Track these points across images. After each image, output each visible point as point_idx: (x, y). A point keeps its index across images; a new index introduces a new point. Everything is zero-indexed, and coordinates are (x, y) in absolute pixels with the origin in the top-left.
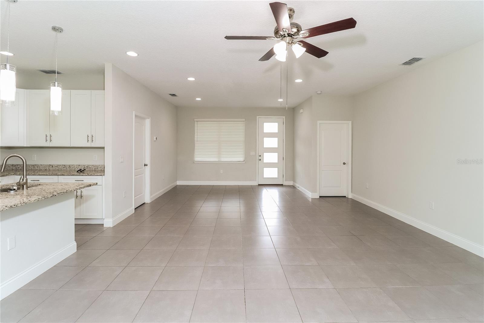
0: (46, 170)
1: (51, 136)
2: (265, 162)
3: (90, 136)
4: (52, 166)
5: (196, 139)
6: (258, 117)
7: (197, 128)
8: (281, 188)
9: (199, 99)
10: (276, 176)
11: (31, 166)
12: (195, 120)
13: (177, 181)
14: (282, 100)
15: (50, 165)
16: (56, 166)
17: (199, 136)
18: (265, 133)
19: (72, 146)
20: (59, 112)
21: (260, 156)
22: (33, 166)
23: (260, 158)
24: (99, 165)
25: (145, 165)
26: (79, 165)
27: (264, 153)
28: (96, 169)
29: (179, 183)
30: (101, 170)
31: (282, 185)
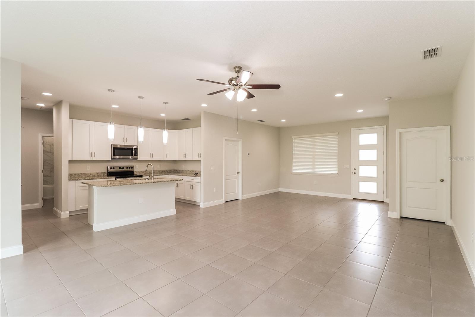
1: (186, 154)
2: (360, 175)
3: (200, 154)
6: (352, 129)
7: (295, 144)
8: (381, 205)
9: (284, 121)
10: (375, 191)
12: (293, 137)
13: (279, 188)
14: (362, 111)
17: (296, 151)
18: (361, 145)
19: (193, 160)
20: (167, 143)
21: (355, 169)
23: (354, 171)
25: (238, 173)
27: (360, 167)
29: (281, 190)
31: (383, 202)
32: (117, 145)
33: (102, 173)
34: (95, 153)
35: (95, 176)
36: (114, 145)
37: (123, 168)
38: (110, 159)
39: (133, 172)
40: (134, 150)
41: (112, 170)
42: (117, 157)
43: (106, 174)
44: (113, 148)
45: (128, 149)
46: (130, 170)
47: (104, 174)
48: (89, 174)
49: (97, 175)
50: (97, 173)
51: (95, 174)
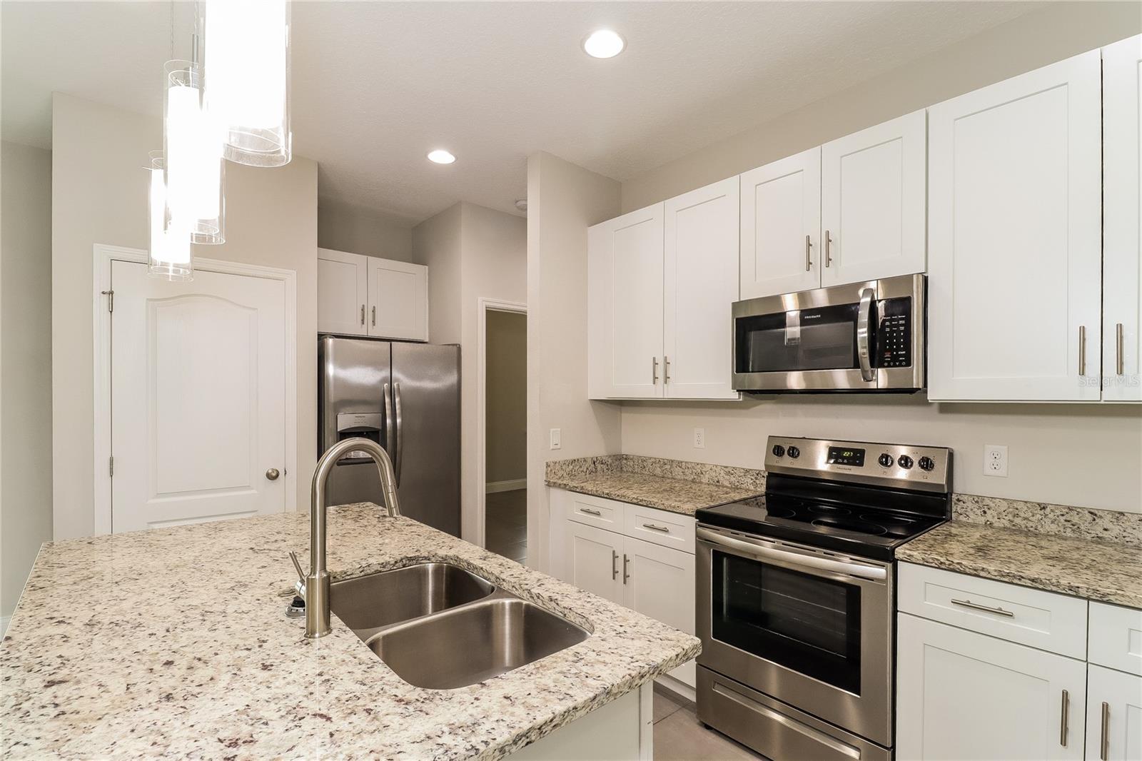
33: (748, 471)
35: (718, 484)
43: (765, 484)
47: (756, 478)
48: (698, 470)
49: (727, 477)
50: (726, 470)
51: (718, 470)
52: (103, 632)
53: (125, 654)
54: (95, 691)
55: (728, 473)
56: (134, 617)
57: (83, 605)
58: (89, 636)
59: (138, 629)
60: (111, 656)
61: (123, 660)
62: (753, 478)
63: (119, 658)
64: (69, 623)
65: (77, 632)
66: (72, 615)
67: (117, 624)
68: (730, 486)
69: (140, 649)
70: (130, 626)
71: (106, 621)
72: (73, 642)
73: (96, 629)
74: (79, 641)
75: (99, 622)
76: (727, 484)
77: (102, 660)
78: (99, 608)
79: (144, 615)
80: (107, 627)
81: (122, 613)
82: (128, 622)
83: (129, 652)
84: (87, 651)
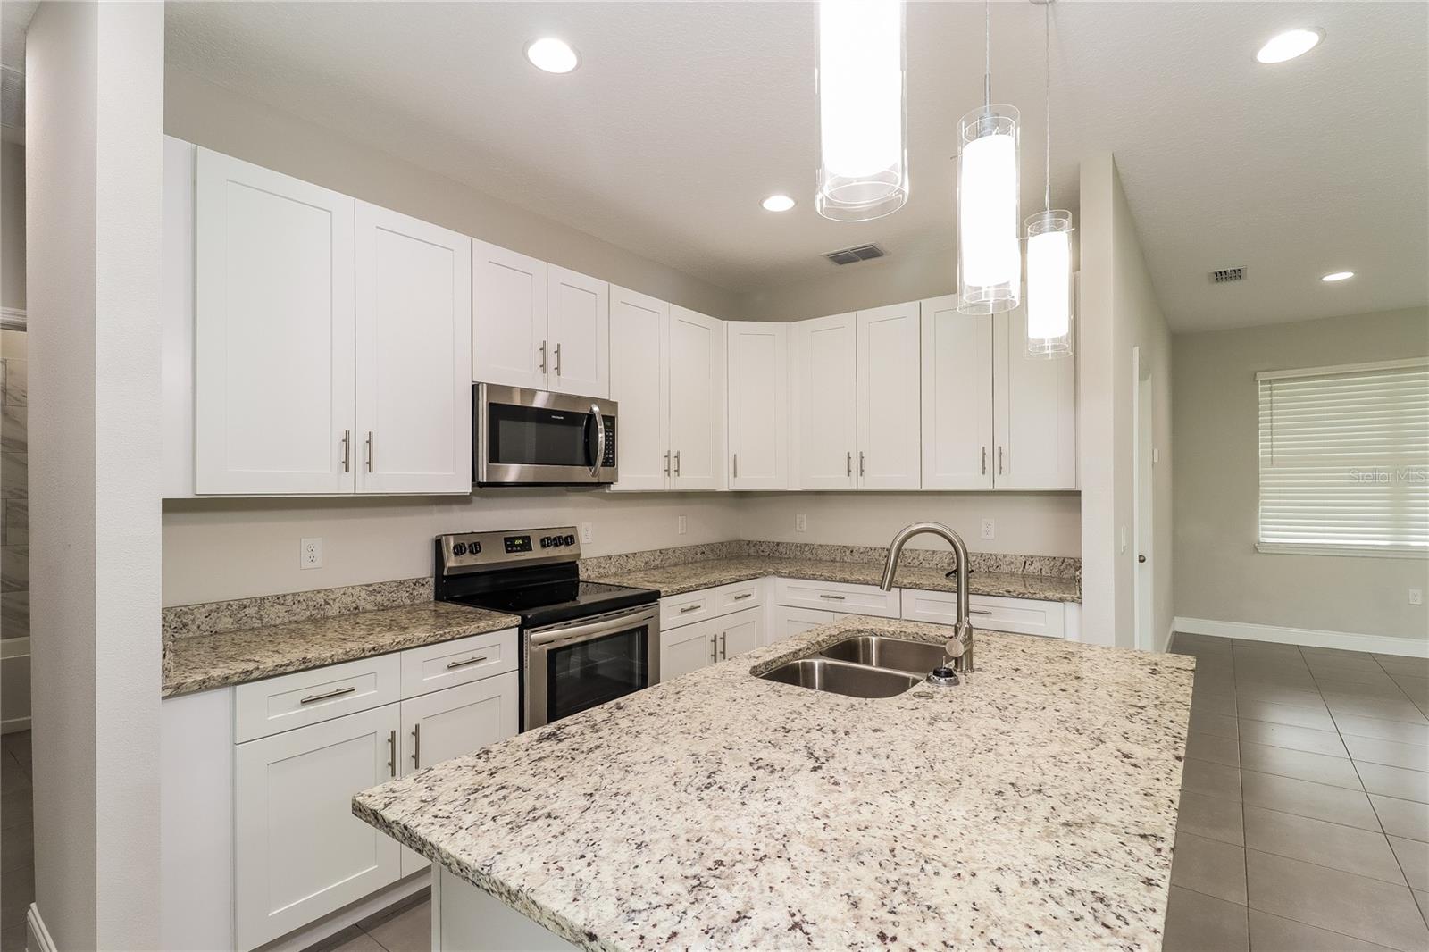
0: (834, 561)
3: (989, 451)
4: (852, 551)
5: (1263, 453)
7: (1271, 408)
9: (1344, 277)
11: (793, 548)
12: (1260, 377)
15: (844, 547)
16: (861, 550)
17: (1279, 440)
19: (926, 487)
22: (801, 547)
24: (1005, 556)
25: (1140, 559)
26: (934, 552)
28: (991, 569)
29: (1182, 626)
30: (1012, 574)
32: (508, 390)
33: (401, 583)
34: (370, 442)
35: (357, 611)
36: (492, 388)
37: (526, 545)
38: (466, 488)
39: (570, 569)
40: (601, 427)
41: (469, 560)
42: (512, 473)
43: (428, 592)
44: (491, 406)
45: (571, 419)
46: (561, 553)
47: (413, 589)
48: (320, 599)
49: (372, 598)
50: (370, 589)
51: (356, 592)
52: (1092, 728)
53: (1086, 706)
54: (1115, 694)
55: (371, 593)
56: (1059, 731)
57: (1097, 770)
58: (1106, 729)
59: (1063, 719)
60: (1096, 708)
61: (1090, 702)
62: (408, 590)
63: (1091, 705)
64: (1119, 751)
65: (1114, 738)
66: (1112, 760)
67: (1077, 730)
68: (376, 608)
69: (1074, 704)
70: (1067, 725)
71: (1084, 737)
72: (1120, 730)
73: (1097, 734)
74: (1115, 729)
75: (1091, 739)
76: (370, 607)
77: (1104, 708)
78: (1083, 757)
79: (1048, 728)
80: (1086, 732)
81: (1065, 742)
82: (1067, 728)
83: (1082, 706)
84: (1111, 719)
